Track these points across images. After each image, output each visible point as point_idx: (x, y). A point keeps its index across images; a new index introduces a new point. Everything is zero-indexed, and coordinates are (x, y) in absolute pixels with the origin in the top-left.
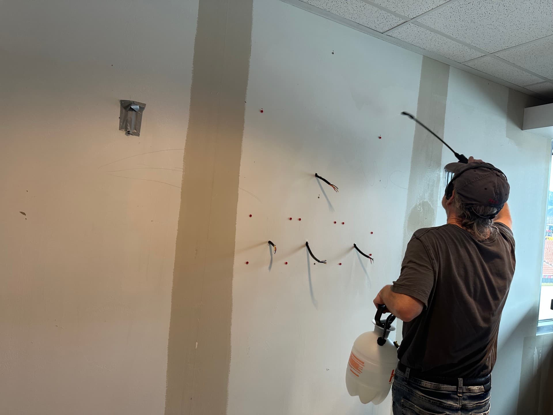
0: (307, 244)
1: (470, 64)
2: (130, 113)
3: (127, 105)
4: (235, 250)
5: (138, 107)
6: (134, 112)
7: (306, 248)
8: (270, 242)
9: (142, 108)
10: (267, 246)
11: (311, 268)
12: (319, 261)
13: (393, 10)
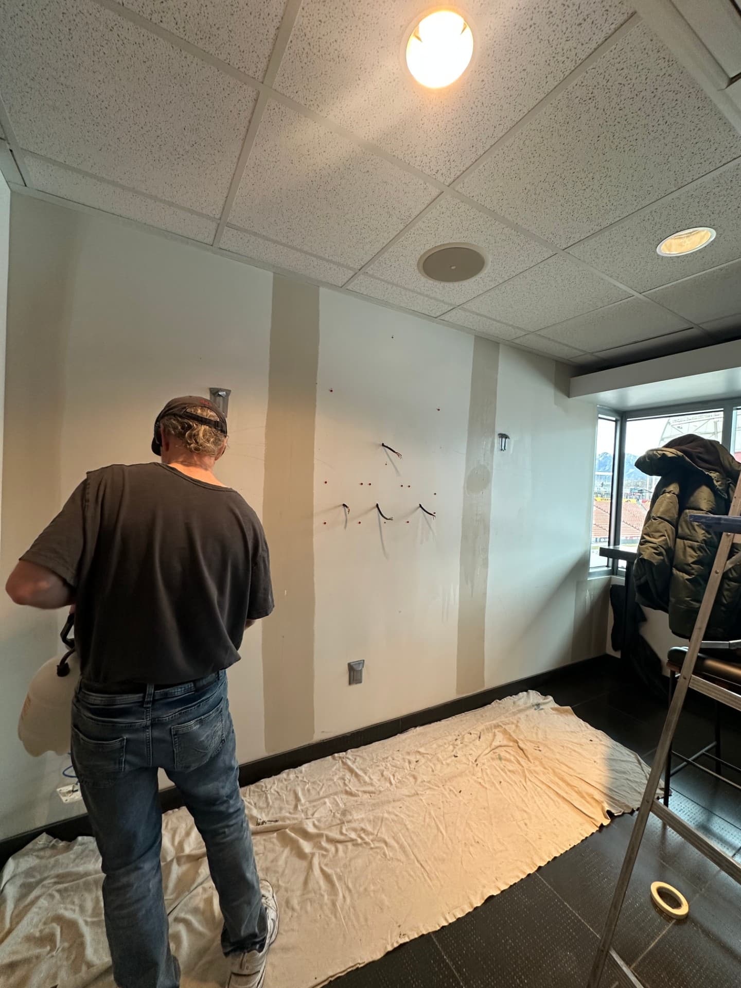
0: (377, 505)
1: (517, 341)
2: (218, 398)
3: (215, 391)
4: (314, 512)
5: (225, 393)
6: (221, 398)
7: (376, 509)
8: (344, 505)
9: (228, 392)
10: (342, 508)
11: (382, 526)
12: (386, 519)
13: (442, 299)
